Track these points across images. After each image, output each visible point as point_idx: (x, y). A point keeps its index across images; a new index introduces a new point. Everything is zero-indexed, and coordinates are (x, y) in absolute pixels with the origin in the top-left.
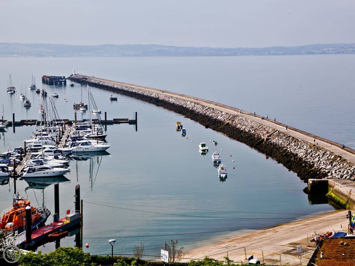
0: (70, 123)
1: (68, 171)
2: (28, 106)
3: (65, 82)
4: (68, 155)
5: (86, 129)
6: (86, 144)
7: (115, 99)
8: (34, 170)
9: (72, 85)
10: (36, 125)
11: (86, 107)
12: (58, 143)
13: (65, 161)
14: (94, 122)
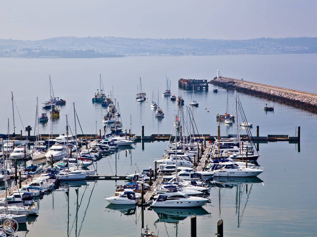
0: (212, 140)
1: (208, 202)
2: (160, 117)
3: (207, 87)
4: (209, 180)
5: (232, 148)
6: (232, 166)
7: (271, 110)
8: (165, 199)
9: (216, 91)
10: (169, 142)
11: (233, 119)
12: (196, 165)
13: (204, 188)
14: (243, 138)
